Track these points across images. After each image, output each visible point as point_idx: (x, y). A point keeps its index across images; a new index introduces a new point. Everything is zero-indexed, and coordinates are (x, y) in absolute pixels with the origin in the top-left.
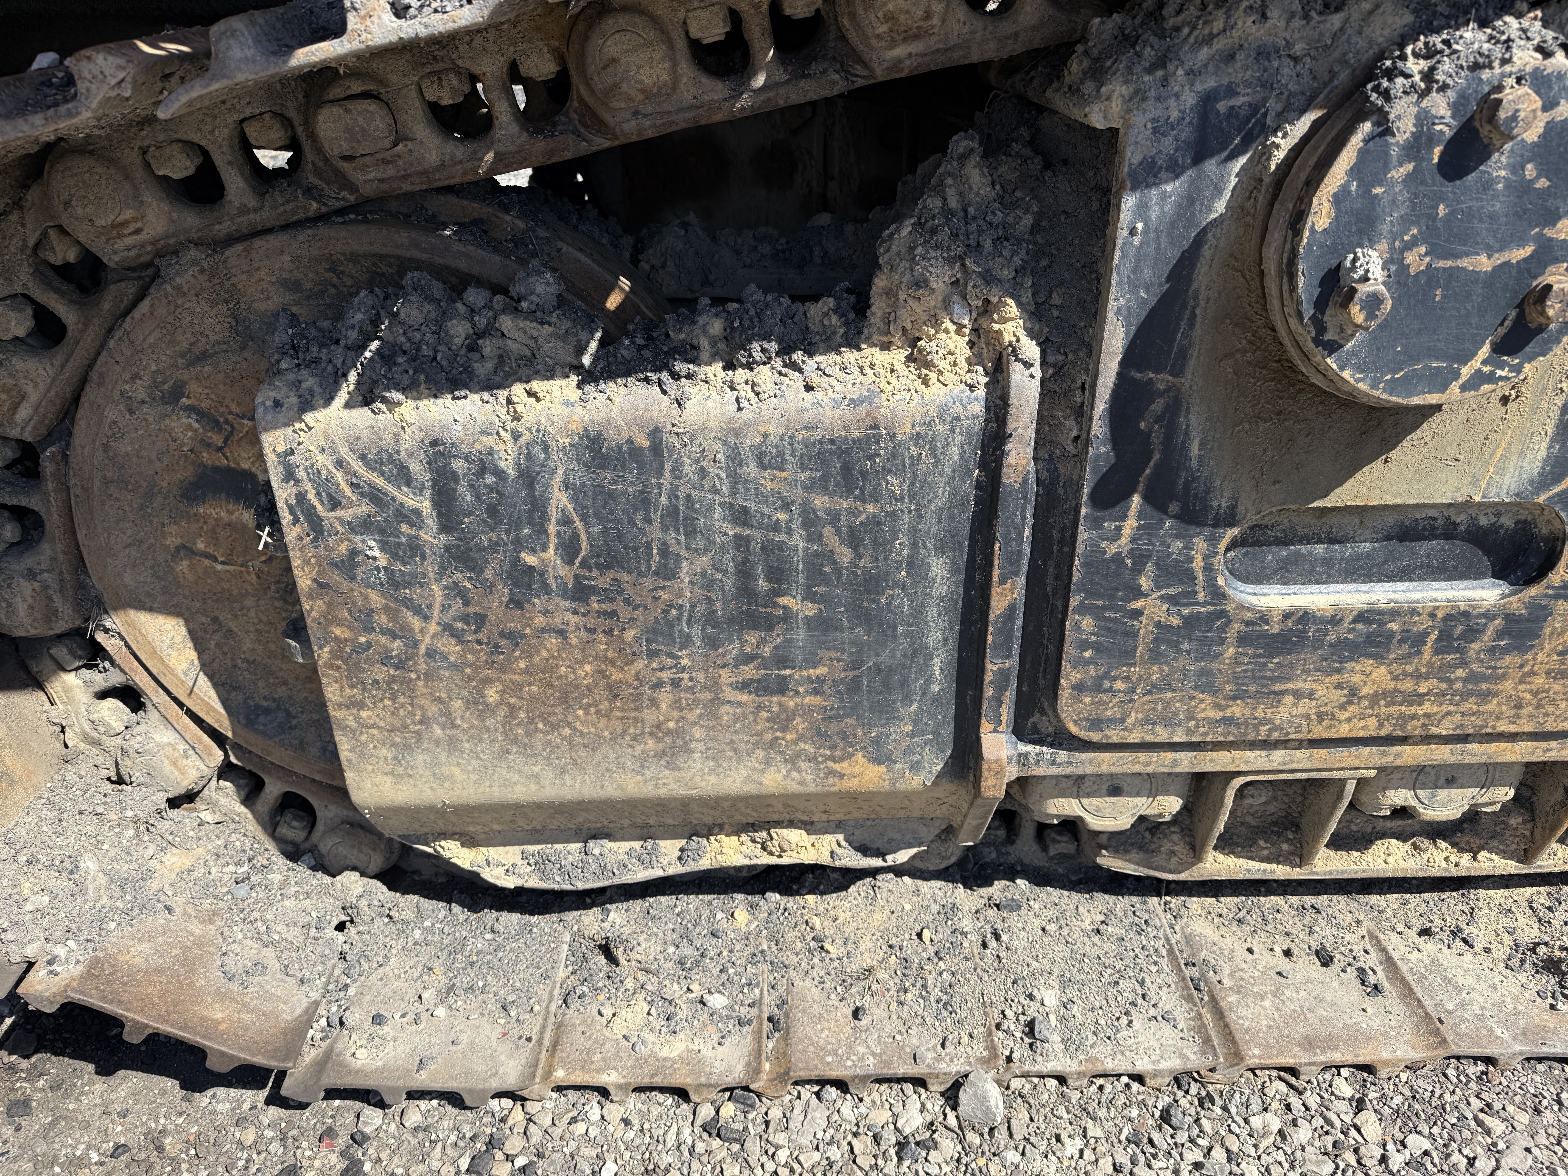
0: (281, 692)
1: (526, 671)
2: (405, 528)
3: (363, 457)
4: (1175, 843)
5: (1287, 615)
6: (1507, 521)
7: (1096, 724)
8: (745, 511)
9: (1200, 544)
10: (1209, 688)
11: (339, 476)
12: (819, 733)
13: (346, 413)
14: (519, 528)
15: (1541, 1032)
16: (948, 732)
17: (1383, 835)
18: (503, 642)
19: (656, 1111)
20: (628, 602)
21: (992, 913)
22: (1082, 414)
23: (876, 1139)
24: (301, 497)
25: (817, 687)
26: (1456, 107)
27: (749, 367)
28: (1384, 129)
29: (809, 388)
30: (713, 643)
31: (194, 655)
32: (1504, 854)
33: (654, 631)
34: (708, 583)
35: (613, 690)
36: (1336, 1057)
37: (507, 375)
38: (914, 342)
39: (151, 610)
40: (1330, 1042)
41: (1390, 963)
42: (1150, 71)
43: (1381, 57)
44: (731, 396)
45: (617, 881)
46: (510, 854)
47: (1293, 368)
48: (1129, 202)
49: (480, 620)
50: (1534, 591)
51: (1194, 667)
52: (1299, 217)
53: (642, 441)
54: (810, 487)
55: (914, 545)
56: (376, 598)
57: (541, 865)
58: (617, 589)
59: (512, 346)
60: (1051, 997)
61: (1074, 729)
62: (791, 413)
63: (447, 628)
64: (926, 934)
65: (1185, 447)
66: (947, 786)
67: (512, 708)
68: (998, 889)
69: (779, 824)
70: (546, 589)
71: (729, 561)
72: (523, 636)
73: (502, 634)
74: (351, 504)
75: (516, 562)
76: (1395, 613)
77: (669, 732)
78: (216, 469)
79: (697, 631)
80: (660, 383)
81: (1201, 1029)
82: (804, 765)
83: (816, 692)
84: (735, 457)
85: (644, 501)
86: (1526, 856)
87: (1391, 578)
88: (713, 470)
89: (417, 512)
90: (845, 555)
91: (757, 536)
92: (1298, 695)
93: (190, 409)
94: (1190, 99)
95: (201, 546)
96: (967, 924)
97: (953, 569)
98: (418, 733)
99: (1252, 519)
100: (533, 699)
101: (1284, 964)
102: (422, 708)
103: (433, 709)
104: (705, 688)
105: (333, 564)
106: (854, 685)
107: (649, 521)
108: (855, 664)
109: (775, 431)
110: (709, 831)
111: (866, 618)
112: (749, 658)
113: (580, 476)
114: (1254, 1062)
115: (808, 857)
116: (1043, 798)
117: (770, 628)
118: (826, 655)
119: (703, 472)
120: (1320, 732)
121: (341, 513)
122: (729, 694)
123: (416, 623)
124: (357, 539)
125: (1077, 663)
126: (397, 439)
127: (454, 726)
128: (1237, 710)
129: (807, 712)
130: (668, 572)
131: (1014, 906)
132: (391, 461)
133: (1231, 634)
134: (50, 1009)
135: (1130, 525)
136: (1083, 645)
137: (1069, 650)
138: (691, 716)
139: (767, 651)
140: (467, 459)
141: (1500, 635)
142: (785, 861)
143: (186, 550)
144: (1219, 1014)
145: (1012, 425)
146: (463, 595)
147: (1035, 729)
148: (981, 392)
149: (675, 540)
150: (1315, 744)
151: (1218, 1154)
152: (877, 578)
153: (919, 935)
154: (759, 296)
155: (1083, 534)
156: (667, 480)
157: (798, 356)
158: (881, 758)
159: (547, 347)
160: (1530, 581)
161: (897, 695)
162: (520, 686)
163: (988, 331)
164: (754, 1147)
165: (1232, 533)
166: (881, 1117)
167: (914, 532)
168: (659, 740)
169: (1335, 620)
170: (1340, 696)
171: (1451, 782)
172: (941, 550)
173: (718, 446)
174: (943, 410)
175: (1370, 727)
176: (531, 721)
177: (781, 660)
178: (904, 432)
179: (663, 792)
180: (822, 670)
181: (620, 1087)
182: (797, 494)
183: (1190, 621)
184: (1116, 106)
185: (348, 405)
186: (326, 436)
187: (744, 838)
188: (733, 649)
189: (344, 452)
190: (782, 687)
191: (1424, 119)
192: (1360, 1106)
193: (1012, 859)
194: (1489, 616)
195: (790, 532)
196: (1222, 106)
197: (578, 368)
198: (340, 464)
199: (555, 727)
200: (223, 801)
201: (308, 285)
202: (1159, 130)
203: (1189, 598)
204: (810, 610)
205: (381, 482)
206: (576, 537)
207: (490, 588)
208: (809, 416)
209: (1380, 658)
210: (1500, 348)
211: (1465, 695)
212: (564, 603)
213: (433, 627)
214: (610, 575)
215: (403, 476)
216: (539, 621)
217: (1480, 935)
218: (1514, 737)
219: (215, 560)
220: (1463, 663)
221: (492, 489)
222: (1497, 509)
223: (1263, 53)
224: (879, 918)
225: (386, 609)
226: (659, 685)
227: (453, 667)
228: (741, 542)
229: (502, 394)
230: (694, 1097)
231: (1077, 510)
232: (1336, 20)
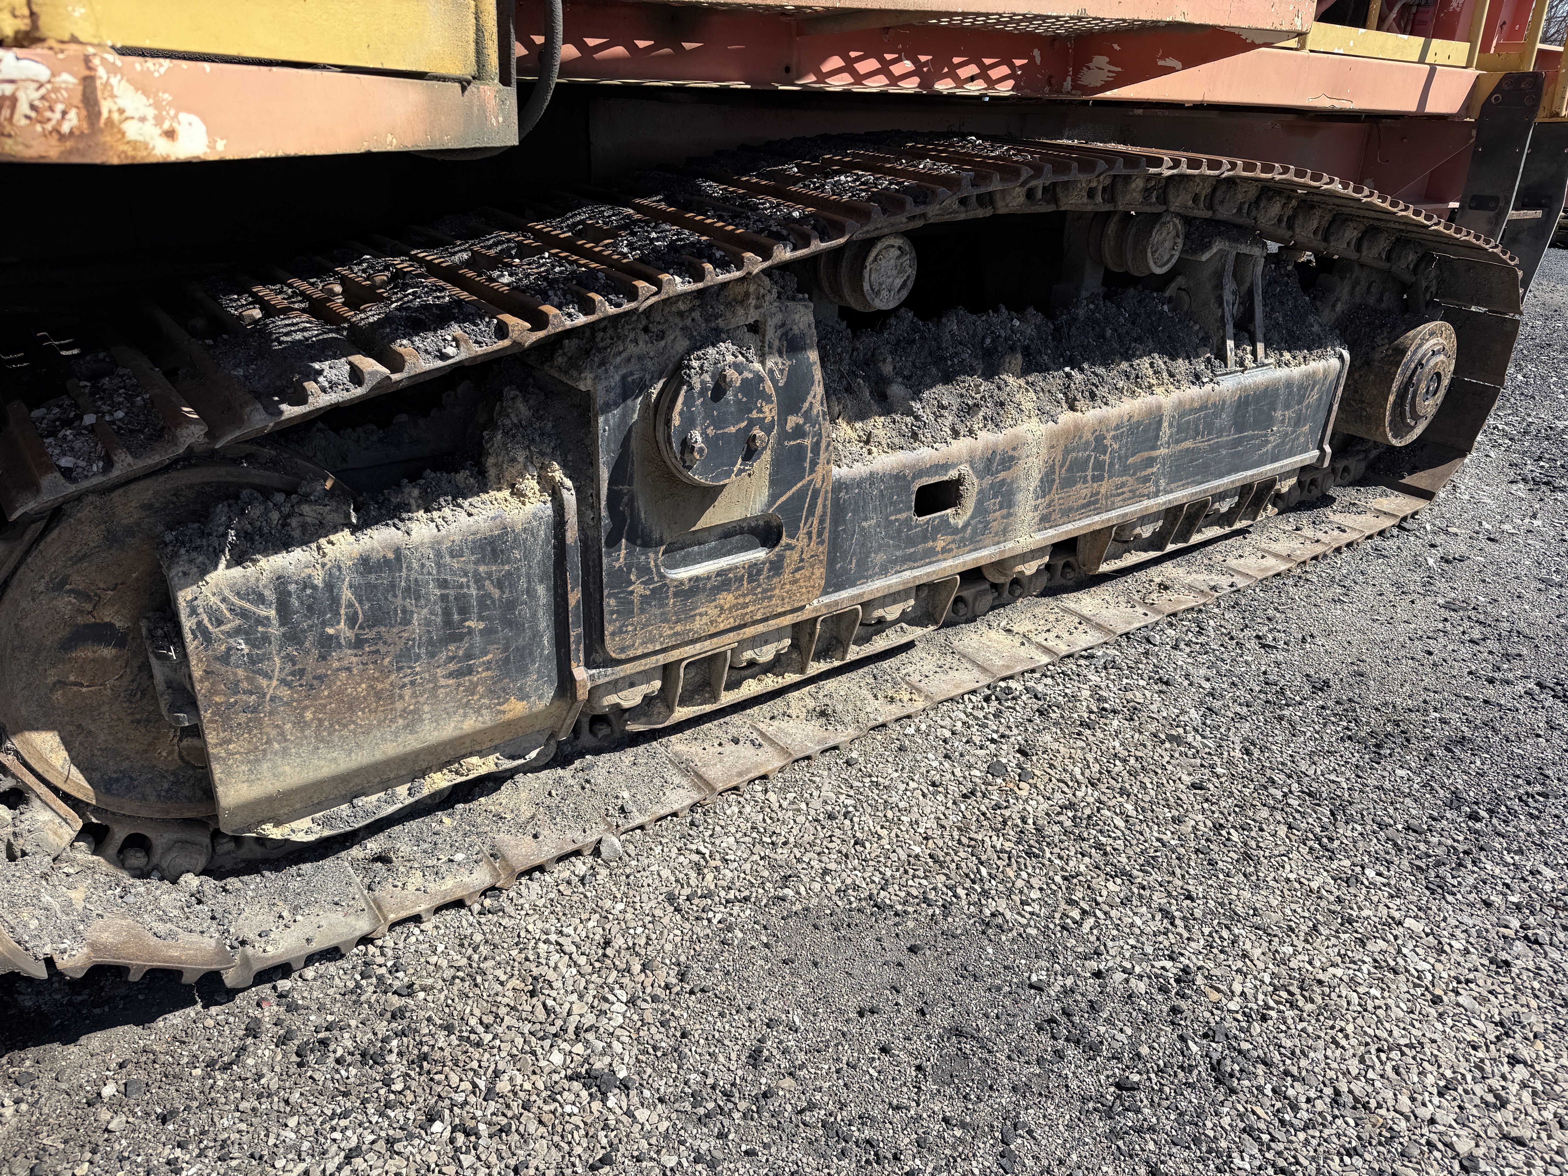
0: (126, 764)
1: (329, 696)
2: (260, 629)
3: (238, 594)
4: (659, 707)
5: (690, 580)
6: (761, 523)
7: (623, 650)
8: (445, 581)
9: (652, 555)
10: (666, 621)
11: (223, 606)
12: (491, 692)
13: (227, 572)
14: (325, 614)
15: (825, 740)
16: (554, 674)
17: (745, 679)
18: (315, 682)
19: (449, 918)
20: (385, 643)
21: (580, 774)
22: (595, 507)
23: (569, 883)
24: (200, 624)
25: (488, 666)
26: (712, 377)
27: (439, 510)
28: (691, 388)
29: (470, 515)
30: (432, 655)
31: (65, 754)
32: (795, 673)
33: (400, 656)
34: (428, 623)
35: (378, 696)
36: (752, 775)
37: (311, 535)
38: (513, 486)
39: (37, 729)
40: (748, 771)
41: (762, 734)
42: (599, 367)
43: (682, 359)
44: (433, 525)
45: (377, 817)
46: (305, 823)
47: (674, 476)
48: (601, 419)
49: (302, 672)
50: (777, 549)
51: (658, 612)
52: (668, 422)
53: (390, 555)
54: (476, 563)
55: (529, 582)
56: (241, 673)
57: (327, 822)
58: (379, 637)
59: (308, 520)
60: (626, 794)
61: (614, 655)
62: (464, 529)
63: (283, 682)
64: (554, 792)
65: (639, 515)
66: (557, 703)
67: (320, 721)
68: (577, 763)
69: (464, 756)
70: (339, 646)
71: (438, 609)
72: (326, 676)
73: (314, 678)
74: (229, 621)
75: (322, 634)
76: (730, 570)
77: (411, 712)
78: (86, 626)
79: (423, 650)
80: (395, 525)
81: (695, 785)
82: (484, 712)
83: (488, 669)
84: (439, 554)
85: (393, 586)
86: (802, 671)
87: (725, 555)
88: (427, 563)
89: (267, 618)
90: (496, 593)
91: (452, 592)
92: (701, 615)
93: (70, 591)
94: (617, 378)
95: (72, 678)
96: (571, 781)
97: (548, 590)
98: (264, 750)
99: (669, 540)
100: (333, 711)
101: (720, 749)
102: (267, 734)
103: (274, 733)
104: (429, 681)
105: (217, 659)
106: (506, 661)
107: (395, 596)
108: (506, 649)
109: (457, 538)
110: (423, 774)
111: (509, 623)
112: (451, 659)
113: (358, 580)
114: (720, 789)
115: (483, 771)
116: (600, 698)
117: (461, 640)
118: (491, 647)
119: (423, 566)
120: (713, 630)
121: (223, 628)
122: (443, 682)
123: (264, 682)
124: (231, 641)
125: (611, 622)
126: (258, 580)
127: (286, 740)
128: (679, 628)
129: (483, 681)
130: (406, 622)
131: (591, 767)
132: (254, 592)
133: (670, 593)
134: (80, 975)
135: (623, 552)
136: (612, 613)
137: (607, 617)
138: (422, 700)
139: (461, 653)
140: (297, 583)
141: (769, 570)
142: (471, 777)
143: (62, 683)
144: (700, 777)
145: (567, 517)
146: (292, 660)
147: (594, 662)
148: (549, 504)
149: (410, 603)
150: (712, 636)
151: (718, 829)
152: (513, 602)
153: (550, 794)
154: (433, 475)
155: (605, 561)
156: (404, 573)
157: (460, 501)
158: (523, 696)
159: (329, 517)
160: (775, 546)
161: (528, 660)
162: (325, 706)
163: (546, 477)
164: (510, 910)
165: (663, 548)
166: (566, 874)
167: (528, 575)
168: (405, 718)
169: (709, 578)
170: (717, 611)
171: (766, 642)
172: (541, 581)
173: (430, 551)
174: (535, 515)
175: (731, 623)
176: (332, 725)
177: (469, 656)
178: (519, 528)
179: (408, 749)
180: (490, 656)
181: (428, 911)
182: (471, 567)
183: (653, 591)
184: (589, 382)
185: (228, 567)
186: (217, 585)
187: (445, 771)
188: (443, 656)
189: (227, 593)
190: (470, 671)
191: (703, 383)
192: (766, 791)
193: (579, 748)
194: (764, 563)
195: (468, 587)
196: (630, 379)
197: (349, 525)
198: (224, 600)
199: (345, 726)
200: (79, 856)
201: (157, 505)
202: (608, 390)
203: (651, 581)
204: (482, 625)
205: (248, 605)
206: (356, 613)
207: (308, 652)
208: (473, 529)
209: (729, 591)
210: (744, 459)
211: (763, 599)
212: (349, 652)
213: (275, 683)
214: (376, 629)
215: (260, 599)
216: (336, 665)
217: (793, 712)
218: (784, 614)
219: (82, 685)
220: (759, 586)
221: (309, 596)
222: (756, 518)
223: (640, 358)
224: (524, 795)
225: (247, 678)
226: (404, 686)
227: (287, 704)
228: (444, 598)
229: (314, 546)
230: (468, 903)
231: (600, 550)
232: (663, 343)
